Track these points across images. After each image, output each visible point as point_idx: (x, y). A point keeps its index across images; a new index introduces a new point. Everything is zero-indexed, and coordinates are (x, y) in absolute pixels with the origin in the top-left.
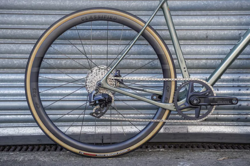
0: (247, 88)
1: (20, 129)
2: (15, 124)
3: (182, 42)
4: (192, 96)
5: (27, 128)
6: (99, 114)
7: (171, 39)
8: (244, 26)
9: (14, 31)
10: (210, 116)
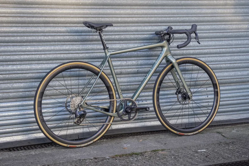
0: (146, 100)
1: (14, 137)
2: (10, 134)
3: (117, 76)
4: (127, 108)
5: (18, 136)
6: (79, 122)
7: (112, 74)
8: (140, 66)
9: (11, 76)
10: (136, 117)
